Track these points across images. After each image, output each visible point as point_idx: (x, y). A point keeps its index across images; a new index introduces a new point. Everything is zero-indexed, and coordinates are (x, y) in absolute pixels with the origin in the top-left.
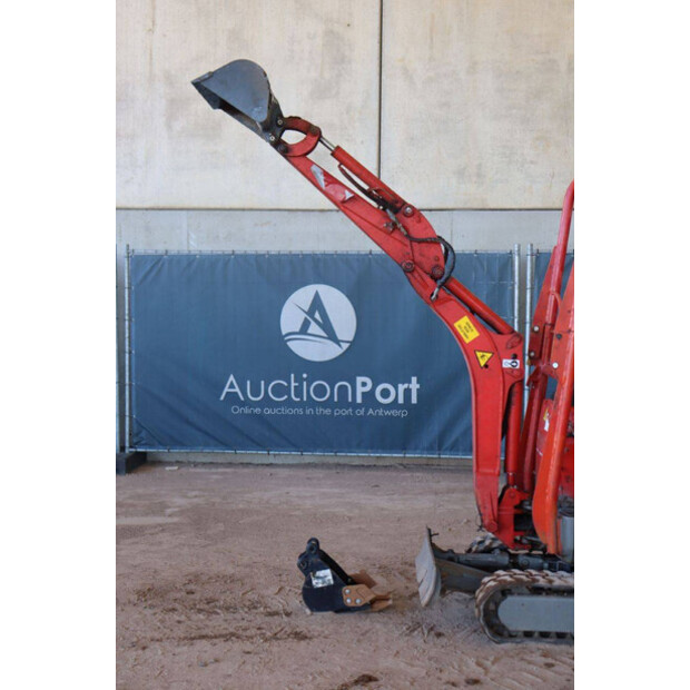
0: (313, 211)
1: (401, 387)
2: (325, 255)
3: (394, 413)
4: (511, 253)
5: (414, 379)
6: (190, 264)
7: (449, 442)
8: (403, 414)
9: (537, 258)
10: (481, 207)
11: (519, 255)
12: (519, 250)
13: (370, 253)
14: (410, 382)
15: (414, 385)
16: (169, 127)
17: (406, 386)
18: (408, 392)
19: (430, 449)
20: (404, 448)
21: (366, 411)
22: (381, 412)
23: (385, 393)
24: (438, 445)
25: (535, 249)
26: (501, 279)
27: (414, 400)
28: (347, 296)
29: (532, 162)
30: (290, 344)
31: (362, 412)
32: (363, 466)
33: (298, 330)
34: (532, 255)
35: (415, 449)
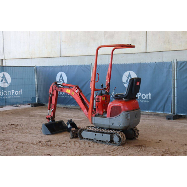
0: (133, 53)
1: (147, 95)
2: (131, 64)
3: (146, 101)
4: (172, 62)
5: (150, 93)
6: (105, 67)
7: (158, 109)
8: (147, 101)
9: (178, 63)
10: (169, 50)
11: (174, 62)
12: (174, 61)
13: (141, 63)
14: (149, 94)
15: (150, 95)
16: (104, 36)
17: (148, 95)
18: (148, 96)
19: (154, 110)
20: (148, 110)
21: (140, 100)
22: (143, 101)
23: (144, 97)
24: (156, 109)
25: (177, 60)
26: (169, 69)
27: (150, 98)
28: (136, 74)
29: (182, 38)
30: (124, 85)
31: (139, 101)
32: (143, 114)
33: (126, 81)
34: (176, 62)
35: (150, 110)
